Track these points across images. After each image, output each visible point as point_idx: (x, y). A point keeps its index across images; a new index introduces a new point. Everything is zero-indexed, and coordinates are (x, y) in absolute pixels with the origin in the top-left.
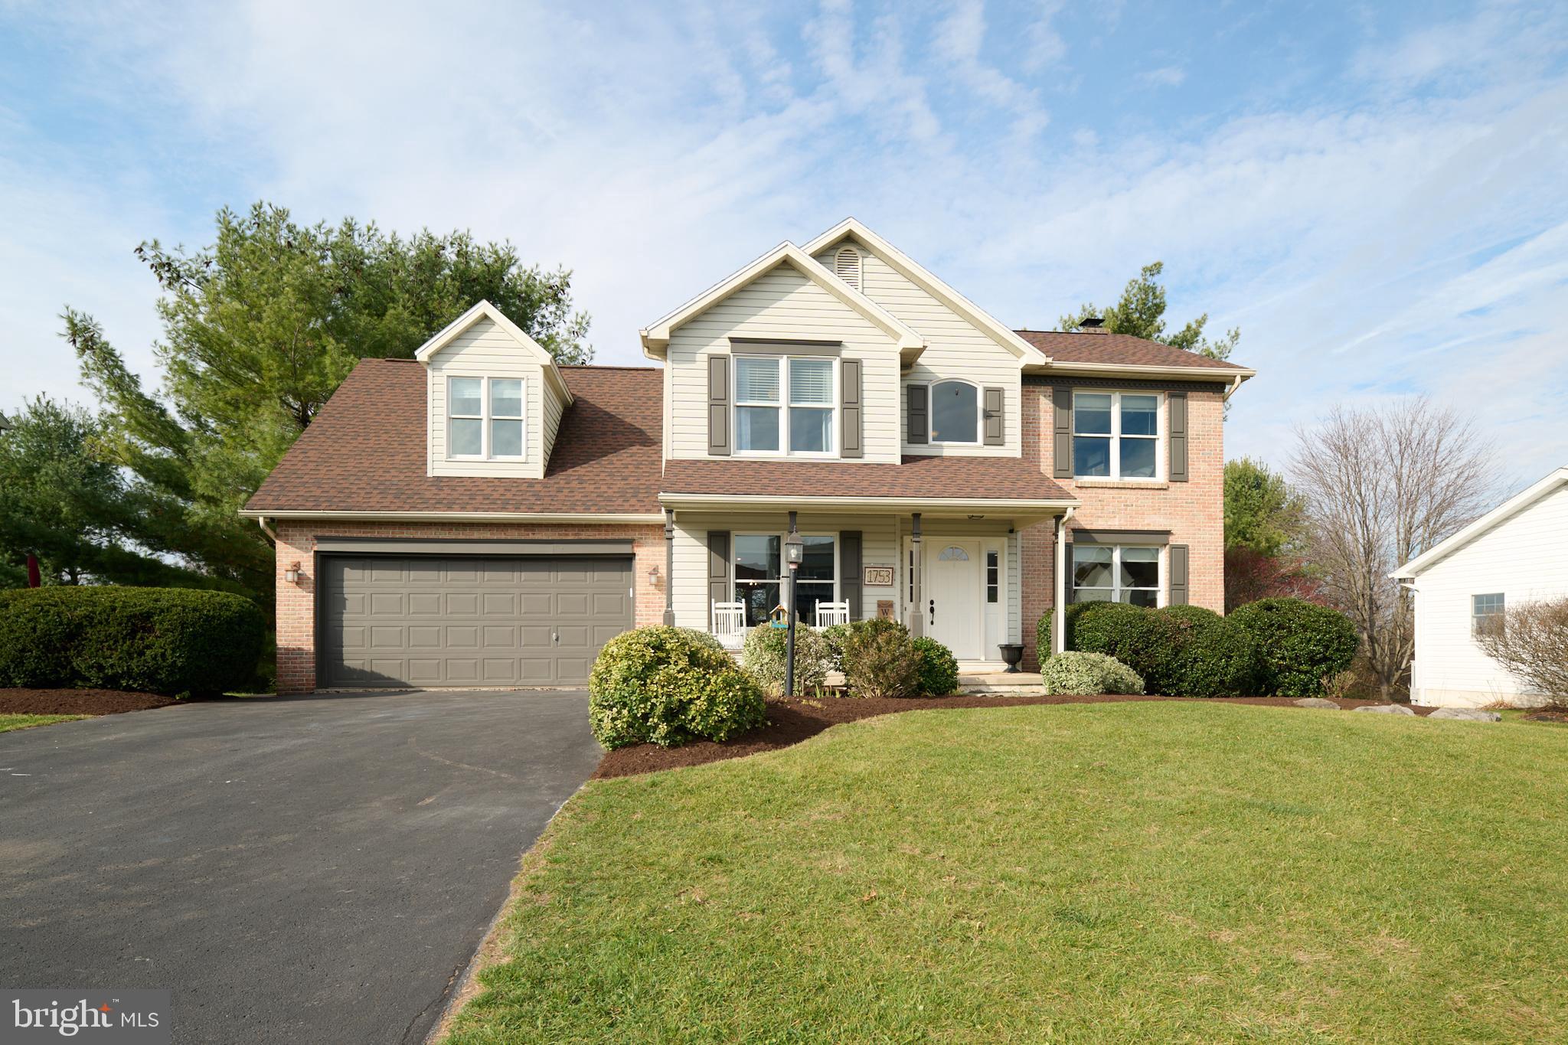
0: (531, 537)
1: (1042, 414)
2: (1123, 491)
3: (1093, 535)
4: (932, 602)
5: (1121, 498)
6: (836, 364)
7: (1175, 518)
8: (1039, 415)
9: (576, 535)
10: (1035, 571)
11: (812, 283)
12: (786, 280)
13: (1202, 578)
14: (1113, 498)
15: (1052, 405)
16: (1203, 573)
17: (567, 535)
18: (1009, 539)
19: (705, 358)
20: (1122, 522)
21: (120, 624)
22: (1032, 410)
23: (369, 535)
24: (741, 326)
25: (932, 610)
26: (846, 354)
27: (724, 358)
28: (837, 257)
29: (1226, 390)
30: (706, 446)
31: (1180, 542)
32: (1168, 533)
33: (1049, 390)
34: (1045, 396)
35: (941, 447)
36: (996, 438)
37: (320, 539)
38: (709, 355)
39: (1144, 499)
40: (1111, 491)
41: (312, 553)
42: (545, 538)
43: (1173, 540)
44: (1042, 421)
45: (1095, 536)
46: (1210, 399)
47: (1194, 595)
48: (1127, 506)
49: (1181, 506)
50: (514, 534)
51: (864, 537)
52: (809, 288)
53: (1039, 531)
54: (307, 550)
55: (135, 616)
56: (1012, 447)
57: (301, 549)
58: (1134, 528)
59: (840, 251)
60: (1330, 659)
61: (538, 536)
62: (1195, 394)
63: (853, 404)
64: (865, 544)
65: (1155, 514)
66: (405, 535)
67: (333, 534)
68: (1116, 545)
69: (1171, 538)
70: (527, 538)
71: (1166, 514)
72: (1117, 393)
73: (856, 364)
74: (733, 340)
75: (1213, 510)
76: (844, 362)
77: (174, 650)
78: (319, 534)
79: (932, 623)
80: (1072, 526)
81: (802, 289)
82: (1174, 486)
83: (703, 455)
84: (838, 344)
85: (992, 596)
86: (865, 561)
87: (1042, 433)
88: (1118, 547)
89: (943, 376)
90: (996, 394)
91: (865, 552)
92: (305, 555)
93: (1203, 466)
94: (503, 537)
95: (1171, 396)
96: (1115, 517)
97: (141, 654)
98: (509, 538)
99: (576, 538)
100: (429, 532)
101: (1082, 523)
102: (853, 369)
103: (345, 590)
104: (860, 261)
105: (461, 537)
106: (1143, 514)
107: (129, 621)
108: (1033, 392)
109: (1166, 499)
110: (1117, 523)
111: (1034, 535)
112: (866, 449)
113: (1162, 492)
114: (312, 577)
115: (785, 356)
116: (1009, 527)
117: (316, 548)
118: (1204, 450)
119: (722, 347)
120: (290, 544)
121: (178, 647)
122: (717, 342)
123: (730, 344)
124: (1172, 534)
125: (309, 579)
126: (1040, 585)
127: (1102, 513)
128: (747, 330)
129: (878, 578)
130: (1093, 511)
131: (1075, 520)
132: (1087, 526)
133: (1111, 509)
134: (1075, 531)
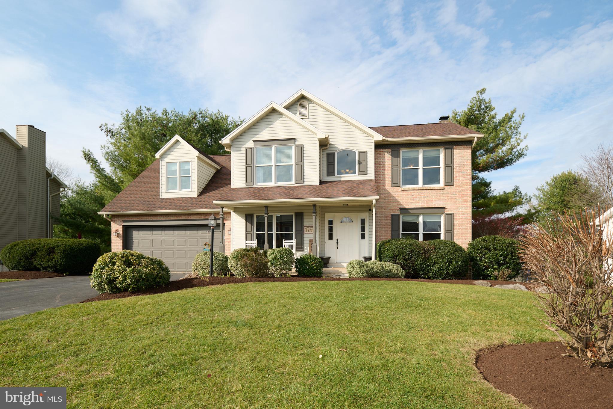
0: (190, 218)
2: (423, 191)
4: (337, 240)
5: (422, 194)
6: (294, 147)
7: (448, 202)
8: (385, 161)
9: (204, 217)
10: (383, 226)
11: (284, 116)
12: (274, 116)
13: (460, 227)
14: (418, 194)
15: (391, 157)
16: (461, 225)
17: (201, 217)
18: (369, 213)
19: (244, 149)
20: (423, 204)
21: (46, 251)
22: (382, 159)
23: (139, 219)
24: (257, 136)
25: (337, 243)
26: (297, 143)
27: (251, 149)
28: (298, 105)
30: (245, 182)
31: (450, 212)
32: (444, 208)
33: (390, 150)
34: (388, 153)
35: (341, 177)
36: (364, 172)
37: (124, 221)
38: (246, 148)
39: (433, 194)
40: (417, 191)
41: (122, 226)
42: (194, 218)
43: (446, 211)
44: (386, 163)
45: (410, 211)
46: (465, 148)
47: (457, 235)
48: (425, 197)
49: (451, 196)
50: (184, 218)
51: (304, 214)
52: (283, 118)
53: (385, 209)
54: (120, 225)
56: (371, 175)
57: (118, 225)
58: (428, 207)
59: (300, 102)
60: (508, 263)
61: (192, 218)
62: (457, 147)
63: (300, 162)
64: (305, 217)
65: (438, 200)
66: (150, 219)
67: (128, 219)
69: (446, 210)
70: (188, 219)
71: (443, 200)
72: (421, 149)
73: (302, 147)
74: (254, 141)
75: (466, 197)
76: (296, 146)
78: (124, 219)
79: (337, 248)
80: (400, 207)
81: (281, 119)
82: (447, 188)
83: (244, 186)
84: (294, 139)
85: (363, 237)
86: (305, 224)
87: (386, 169)
88: (421, 215)
89: (341, 148)
90: (364, 154)
91: (305, 220)
92: (120, 227)
93: (461, 178)
94: (180, 218)
95: (446, 149)
96: (419, 202)
97: (52, 260)
98: (182, 219)
100: (157, 218)
101: (404, 205)
102: (300, 149)
103: (133, 238)
104: (308, 105)
105: (167, 219)
106: (432, 200)
108: (383, 151)
109: (443, 193)
110: (420, 205)
111: (383, 211)
112: (305, 180)
113: (441, 191)
114: (122, 234)
115: (274, 146)
116: (369, 208)
117: (123, 224)
118: (462, 171)
119: (250, 144)
120: (115, 223)
122: (249, 143)
123: (253, 143)
124: (446, 208)
125: (121, 235)
126: (385, 232)
127: (413, 201)
128: (260, 137)
129: (310, 230)
130: (409, 200)
131: (401, 204)
132: (406, 206)
133: (417, 199)
134: (401, 209)
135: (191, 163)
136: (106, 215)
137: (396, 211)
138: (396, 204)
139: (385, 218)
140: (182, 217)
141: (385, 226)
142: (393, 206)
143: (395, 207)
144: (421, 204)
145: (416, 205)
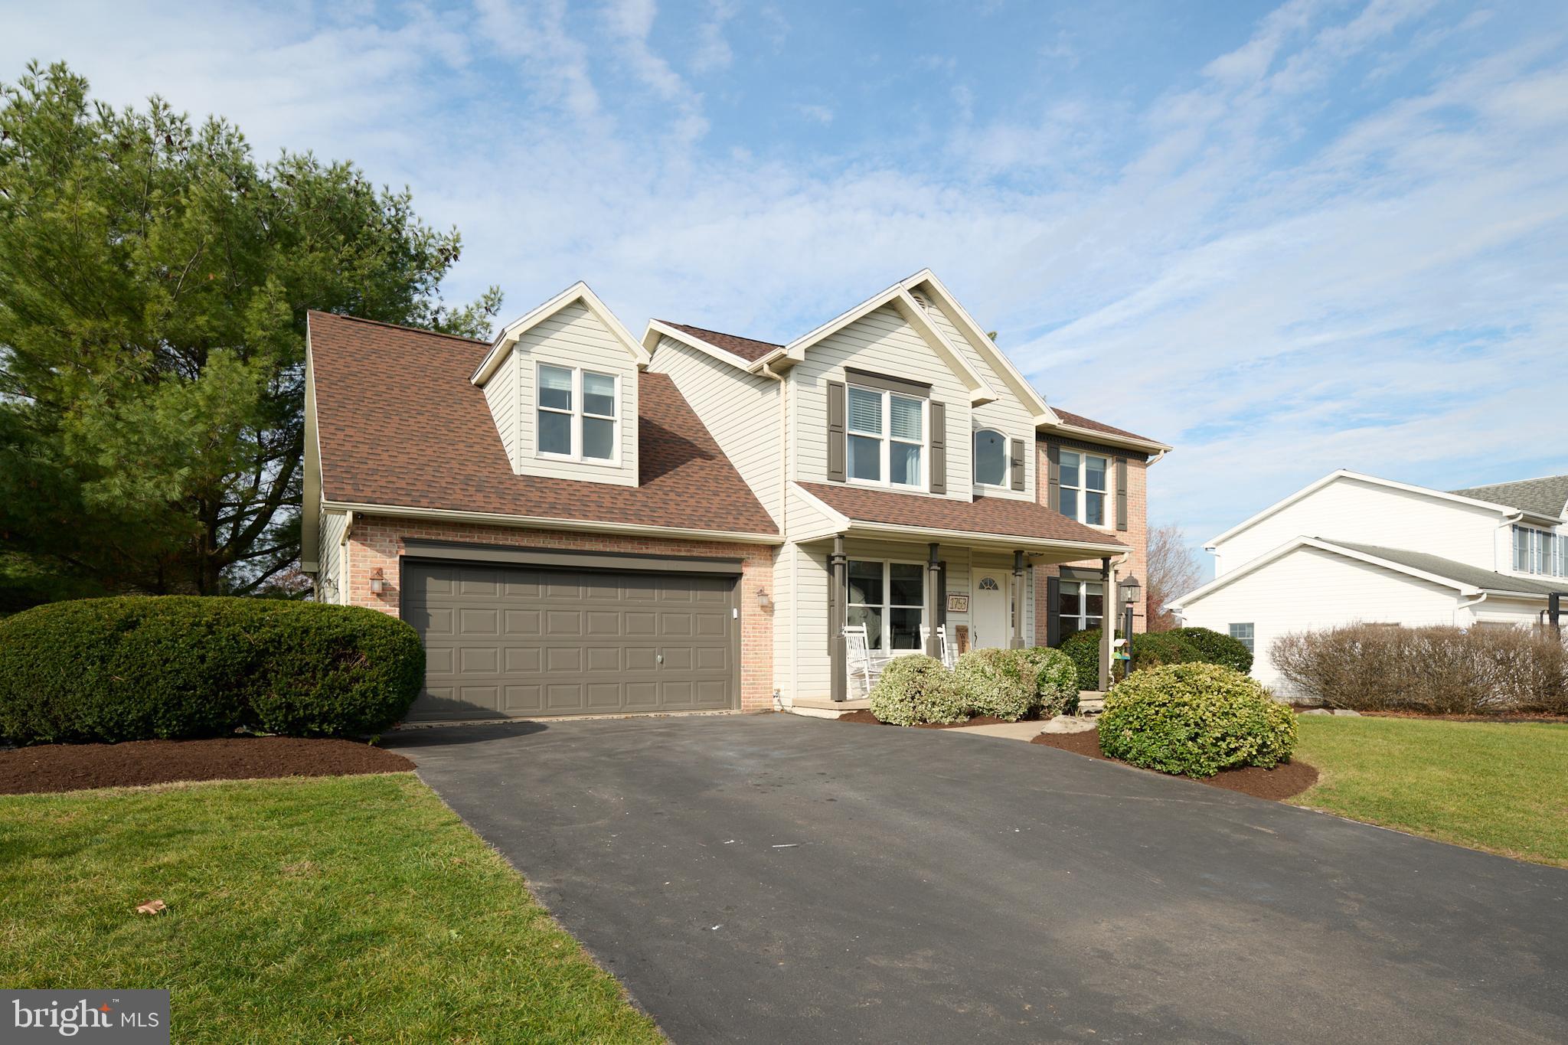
0: (644, 551)
1: (1040, 466)
4: (975, 627)
6: (926, 405)
9: (688, 551)
11: (908, 325)
12: (890, 319)
15: (1047, 459)
17: (680, 551)
19: (825, 383)
23: (468, 540)
24: (853, 357)
25: (975, 634)
27: (841, 386)
29: (1149, 460)
33: (1049, 445)
34: (1046, 452)
35: (983, 488)
36: (1018, 485)
38: (828, 381)
41: (398, 558)
42: (658, 553)
43: (1118, 578)
44: (1041, 472)
46: (1139, 465)
50: (627, 548)
51: (948, 566)
52: (906, 329)
54: (391, 555)
55: (336, 640)
56: (1030, 493)
57: (383, 552)
61: (651, 551)
62: (1131, 460)
63: (938, 445)
64: (947, 574)
66: (509, 542)
67: (424, 536)
68: (1083, 580)
69: (1117, 576)
70: (641, 552)
72: (1085, 454)
73: (941, 407)
74: (848, 370)
76: (934, 404)
77: (387, 684)
78: (407, 535)
80: (1060, 564)
81: (901, 330)
83: (823, 479)
84: (928, 386)
86: (948, 589)
87: (1044, 482)
88: (1085, 582)
89: (985, 425)
92: (388, 560)
93: (1136, 520)
94: (616, 549)
95: (1118, 460)
98: (622, 551)
99: (689, 554)
100: (537, 540)
102: (939, 412)
103: (429, 604)
105: (572, 547)
107: (328, 647)
108: (1043, 447)
112: (948, 487)
114: (398, 588)
115: (888, 392)
117: (403, 552)
118: (1136, 504)
119: (839, 375)
120: (370, 546)
121: (391, 680)
122: (834, 370)
123: (844, 373)
125: (394, 589)
128: (858, 361)
129: (959, 606)
134: (1062, 568)
135: (617, 381)
136: (353, 512)
137: (1053, 571)
139: (1040, 583)
140: (622, 544)
141: (1039, 600)
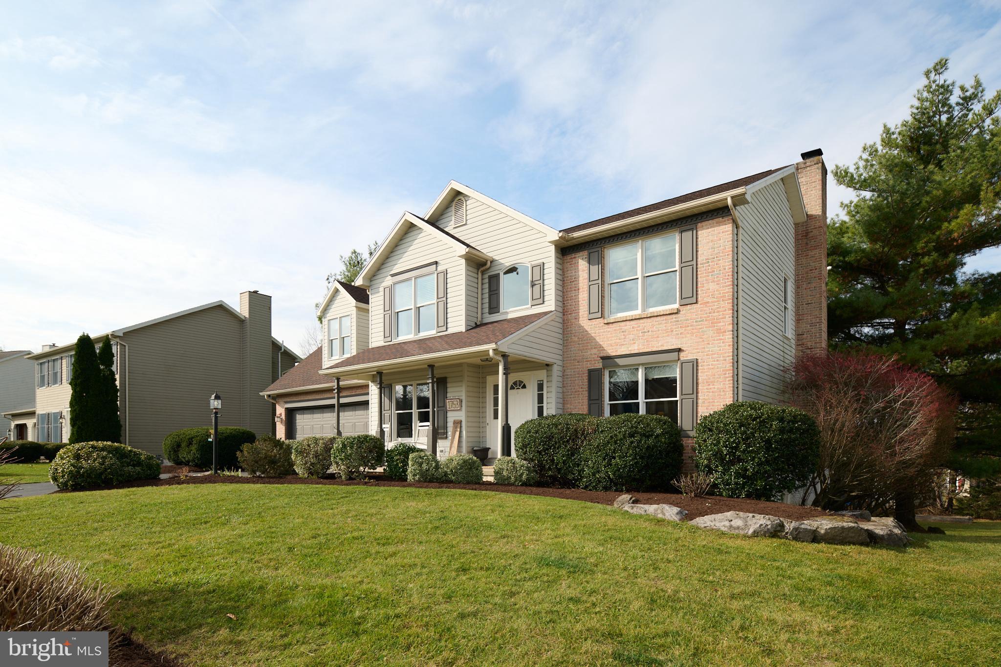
1: (580, 273)
2: (641, 321)
3: (616, 360)
5: (639, 327)
6: (435, 276)
7: (686, 337)
8: (578, 275)
10: (576, 392)
11: (424, 230)
13: (711, 387)
14: (633, 328)
15: (587, 264)
16: (712, 382)
18: (547, 371)
19: (382, 289)
20: (640, 347)
22: (573, 271)
23: (299, 399)
28: (454, 206)
30: (383, 337)
31: (690, 357)
32: (679, 350)
34: (583, 259)
35: (508, 312)
37: (286, 402)
38: (384, 287)
39: (659, 324)
40: (632, 322)
43: (684, 356)
44: (581, 279)
45: (618, 360)
46: (719, 224)
47: (704, 402)
48: (645, 332)
49: (691, 326)
51: (448, 380)
53: (578, 362)
54: (283, 408)
58: (650, 350)
59: (455, 202)
62: (704, 224)
63: (442, 298)
64: (448, 385)
65: (668, 336)
67: (289, 400)
68: (640, 365)
69: (682, 354)
71: (677, 334)
73: (446, 273)
75: (722, 324)
76: (438, 273)
80: (602, 355)
82: (684, 310)
83: (382, 344)
84: (436, 263)
85: (541, 412)
86: (449, 395)
89: (507, 264)
90: (539, 267)
91: (449, 390)
93: (712, 286)
95: (683, 231)
96: (634, 343)
101: (609, 351)
104: (465, 203)
105: (322, 397)
106: (658, 337)
108: (575, 258)
109: (678, 321)
110: (636, 348)
111: (574, 366)
112: (450, 325)
113: (674, 316)
114: (286, 420)
117: (286, 406)
118: (713, 271)
119: (389, 281)
120: (279, 405)
122: (387, 278)
123: (391, 278)
124: (683, 351)
126: (579, 403)
127: (624, 341)
128: (398, 267)
129: (453, 406)
130: (618, 341)
131: (604, 350)
132: (612, 353)
133: (631, 337)
134: (603, 358)
135: (350, 317)
136: (267, 395)
137: (595, 363)
138: (594, 351)
139: (579, 377)
141: (578, 391)
142: (591, 354)
143: (594, 356)
144: (639, 345)
145: (630, 349)
